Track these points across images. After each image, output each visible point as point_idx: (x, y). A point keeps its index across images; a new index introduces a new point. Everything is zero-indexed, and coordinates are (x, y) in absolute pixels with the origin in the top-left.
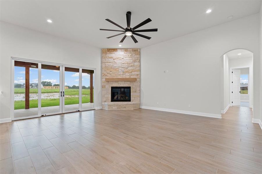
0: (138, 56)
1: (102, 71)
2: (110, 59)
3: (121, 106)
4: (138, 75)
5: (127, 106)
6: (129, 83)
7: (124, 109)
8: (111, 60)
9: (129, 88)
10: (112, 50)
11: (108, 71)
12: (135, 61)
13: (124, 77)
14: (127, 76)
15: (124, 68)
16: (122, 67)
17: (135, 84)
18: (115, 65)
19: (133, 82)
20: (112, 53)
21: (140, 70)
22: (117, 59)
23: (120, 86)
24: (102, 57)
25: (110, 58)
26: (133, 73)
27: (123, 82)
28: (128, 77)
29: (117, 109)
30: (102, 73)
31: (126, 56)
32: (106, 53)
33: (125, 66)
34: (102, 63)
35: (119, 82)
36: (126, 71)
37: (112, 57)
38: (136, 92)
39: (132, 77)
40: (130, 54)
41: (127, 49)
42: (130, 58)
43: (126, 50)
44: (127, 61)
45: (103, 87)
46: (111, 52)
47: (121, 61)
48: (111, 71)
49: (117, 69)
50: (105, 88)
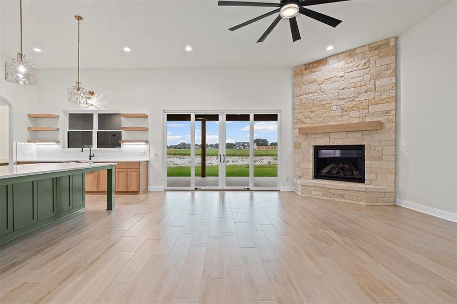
0: (390, 59)
1: (293, 113)
2: (310, 86)
3: (333, 191)
4: (387, 112)
5: (346, 192)
6: (359, 135)
7: (338, 200)
8: (314, 87)
9: (361, 148)
10: (315, 65)
11: (306, 113)
12: (378, 76)
13: (345, 121)
14: (354, 118)
15: (344, 99)
16: (340, 97)
17: (379, 137)
18: (322, 97)
19: (372, 132)
20: (314, 72)
21: (397, 100)
22: (328, 82)
23: (335, 144)
24: (294, 85)
25: (311, 83)
26: (372, 109)
27: (343, 135)
28: (357, 121)
29: (323, 198)
30: (294, 118)
31: (350, 70)
32: (302, 74)
33: (350, 93)
34: (294, 96)
35: (332, 136)
36: (351, 106)
37: (315, 81)
38: (380, 158)
39: (368, 119)
40: (363, 62)
41: (354, 49)
42: (363, 72)
43: (350, 53)
44: (354, 80)
45: (297, 146)
46: (313, 70)
47: (335, 85)
48: (312, 112)
49: (328, 106)
50: (300, 148)
